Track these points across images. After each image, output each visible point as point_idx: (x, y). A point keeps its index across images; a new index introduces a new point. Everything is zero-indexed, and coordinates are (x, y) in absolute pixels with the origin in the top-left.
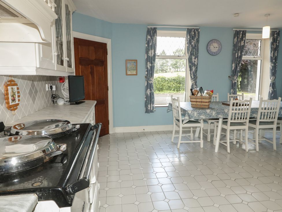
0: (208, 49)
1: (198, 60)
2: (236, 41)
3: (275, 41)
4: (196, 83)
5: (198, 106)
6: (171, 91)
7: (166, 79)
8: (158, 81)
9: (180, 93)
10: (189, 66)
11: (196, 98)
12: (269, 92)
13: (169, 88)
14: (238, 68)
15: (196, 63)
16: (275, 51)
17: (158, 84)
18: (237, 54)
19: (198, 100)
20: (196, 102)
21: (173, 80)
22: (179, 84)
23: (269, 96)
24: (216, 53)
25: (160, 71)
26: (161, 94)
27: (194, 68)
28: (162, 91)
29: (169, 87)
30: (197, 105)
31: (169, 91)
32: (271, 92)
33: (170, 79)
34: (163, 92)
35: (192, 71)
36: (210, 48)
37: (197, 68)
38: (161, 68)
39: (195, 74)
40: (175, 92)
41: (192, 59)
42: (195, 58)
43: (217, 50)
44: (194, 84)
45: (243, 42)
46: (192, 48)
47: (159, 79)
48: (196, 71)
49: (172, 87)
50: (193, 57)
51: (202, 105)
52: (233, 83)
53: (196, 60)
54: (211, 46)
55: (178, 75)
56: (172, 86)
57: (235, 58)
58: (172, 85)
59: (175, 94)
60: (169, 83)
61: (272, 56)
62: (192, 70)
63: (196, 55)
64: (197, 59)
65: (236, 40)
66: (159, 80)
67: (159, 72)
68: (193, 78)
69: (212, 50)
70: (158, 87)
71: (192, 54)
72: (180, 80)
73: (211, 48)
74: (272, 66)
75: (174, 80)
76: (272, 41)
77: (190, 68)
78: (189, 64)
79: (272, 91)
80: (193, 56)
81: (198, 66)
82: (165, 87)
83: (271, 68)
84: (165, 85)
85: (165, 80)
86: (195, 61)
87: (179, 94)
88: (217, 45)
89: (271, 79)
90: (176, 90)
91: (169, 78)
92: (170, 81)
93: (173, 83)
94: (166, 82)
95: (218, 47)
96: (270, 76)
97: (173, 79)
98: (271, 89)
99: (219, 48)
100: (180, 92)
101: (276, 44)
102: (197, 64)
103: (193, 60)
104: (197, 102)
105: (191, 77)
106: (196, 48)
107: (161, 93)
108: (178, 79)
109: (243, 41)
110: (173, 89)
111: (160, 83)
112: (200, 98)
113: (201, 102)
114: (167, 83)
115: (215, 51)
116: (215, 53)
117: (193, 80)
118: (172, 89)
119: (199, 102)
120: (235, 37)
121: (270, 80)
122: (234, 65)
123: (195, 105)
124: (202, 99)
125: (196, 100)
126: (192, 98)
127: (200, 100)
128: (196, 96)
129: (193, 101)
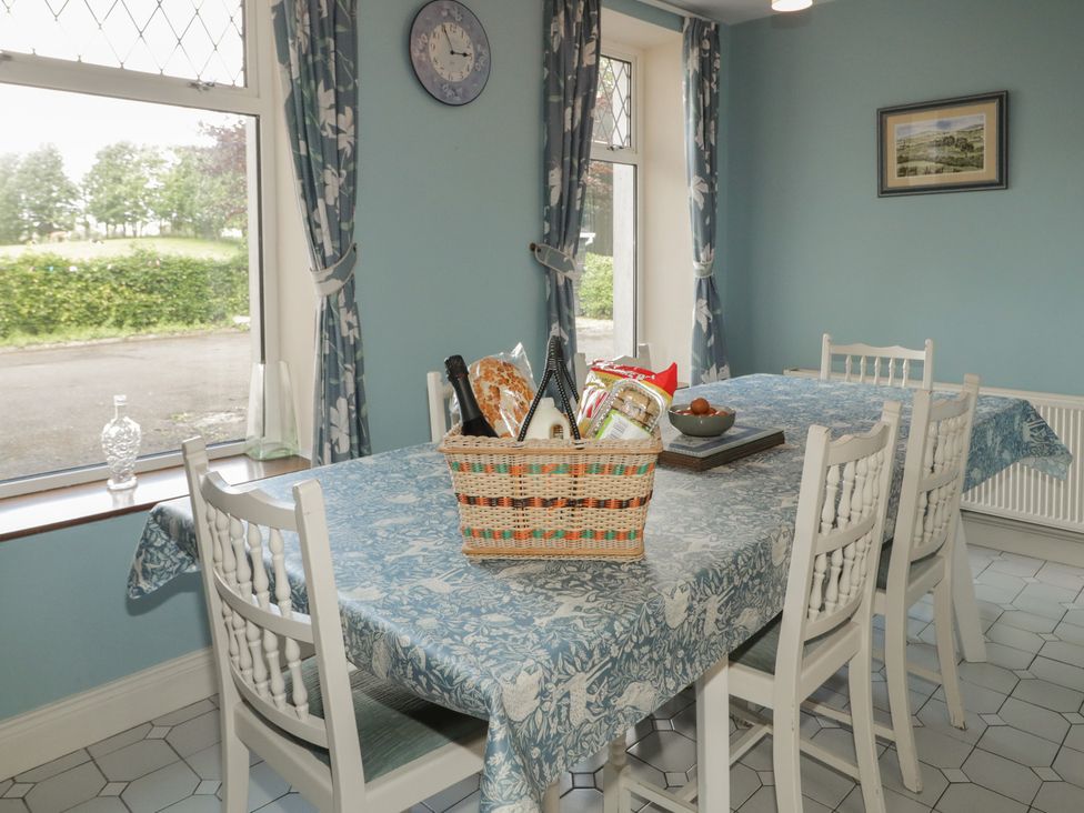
0: (416, 54)
1: (355, 121)
2: (562, 32)
3: (707, 75)
4: (350, 289)
5: (536, 543)
6: (103, 330)
7: (72, 269)
8: (26, 281)
9: (151, 336)
10: (298, 158)
11: (518, 461)
12: (698, 325)
13: (92, 315)
14: (575, 195)
15: (344, 143)
16: (707, 121)
17: (25, 295)
18: (569, 110)
19: (538, 486)
20: (514, 503)
21: (112, 271)
22: (143, 291)
23: (696, 349)
24: (465, 90)
25: (35, 235)
26: (47, 346)
27: (332, 181)
28: (50, 332)
29: (92, 308)
30: (532, 534)
31: (90, 331)
32: (705, 328)
33: (95, 269)
34: (55, 337)
35: (320, 202)
36: (424, 50)
37: (352, 179)
38: (40, 219)
39: (345, 226)
40: (127, 332)
41: (313, 106)
42: (338, 108)
43: (466, 74)
44: (342, 299)
45: (593, 44)
46: (316, 26)
47: (30, 271)
48: (348, 201)
49: (108, 309)
50: (326, 98)
51: (582, 534)
52: (561, 282)
53: (345, 120)
54: (432, 41)
55: (135, 251)
56: (105, 303)
57: (564, 134)
58: (109, 299)
59: (126, 341)
60: (86, 289)
61: (701, 143)
62: (324, 197)
63: (345, 86)
64: (348, 110)
65: (559, 25)
66: (32, 277)
67: (30, 239)
68: (335, 259)
69: (437, 67)
70: (24, 311)
71: (311, 72)
72: (146, 273)
73: (433, 55)
74: (703, 194)
75: (119, 272)
76: (697, 69)
77: (301, 176)
78: (296, 146)
79: (709, 319)
80: (327, 88)
81: (360, 167)
82: (68, 310)
83: (701, 206)
84: (64, 302)
85: (65, 273)
86: (337, 131)
87: (148, 340)
88: (466, 38)
89: (698, 260)
90: (130, 321)
91: (87, 260)
92: (96, 280)
93: (114, 290)
94: (73, 285)
95: (470, 51)
96: (696, 244)
97: (110, 267)
98: (705, 310)
99: (476, 61)
100: (152, 328)
101: (711, 88)
102: (355, 149)
103: (327, 117)
104: (528, 502)
105: (316, 246)
106: (340, 29)
107: (46, 341)
108: (136, 270)
109: (589, 41)
110: (111, 320)
111: (38, 293)
112: (555, 460)
113: (571, 504)
114: (78, 290)
115: (456, 78)
116: (460, 91)
117: (330, 271)
118: (107, 317)
119: (545, 503)
120: (556, 13)
121: (696, 265)
122: (555, 177)
123: (502, 535)
124: (576, 476)
125: (519, 479)
126: (468, 464)
127: (558, 486)
128: (520, 444)
129: (481, 494)
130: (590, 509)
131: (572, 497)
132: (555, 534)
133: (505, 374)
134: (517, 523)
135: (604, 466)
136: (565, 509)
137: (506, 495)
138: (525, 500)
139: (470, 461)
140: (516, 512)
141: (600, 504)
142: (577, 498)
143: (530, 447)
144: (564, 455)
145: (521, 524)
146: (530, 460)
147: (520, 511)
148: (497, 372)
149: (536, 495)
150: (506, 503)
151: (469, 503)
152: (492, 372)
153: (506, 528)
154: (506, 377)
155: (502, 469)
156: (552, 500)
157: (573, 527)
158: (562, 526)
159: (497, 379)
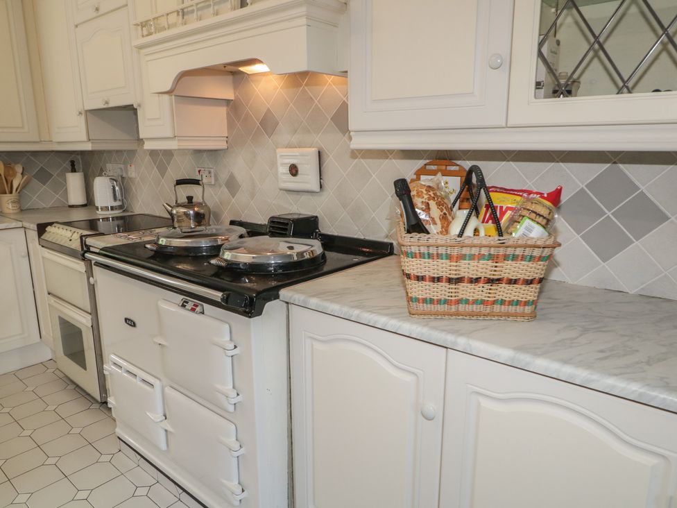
11: (456, 251)
19: (468, 269)
20: (450, 280)
30: (458, 302)
51: (494, 302)
104: (459, 280)
112: (483, 251)
113: (490, 281)
119: (472, 281)
123: (439, 302)
124: (496, 262)
125: (456, 264)
126: (420, 253)
127: (483, 268)
128: (459, 239)
129: (427, 274)
130: (503, 285)
131: (492, 277)
132: (475, 302)
133: (431, 193)
134: (450, 294)
135: (518, 255)
136: (486, 286)
137: (444, 275)
138: (458, 278)
139: (422, 251)
140: (451, 286)
141: (511, 282)
142: (496, 277)
143: (466, 241)
144: (490, 247)
145: (453, 294)
146: (465, 251)
147: (453, 286)
148: (425, 192)
149: (466, 275)
150: (444, 281)
151: (418, 280)
152: (422, 192)
153: (443, 297)
154: (433, 195)
155: (444, 257)
156: (477, 279)
157: (489, 297)
158: (483, 296)
159: (426, 197)
